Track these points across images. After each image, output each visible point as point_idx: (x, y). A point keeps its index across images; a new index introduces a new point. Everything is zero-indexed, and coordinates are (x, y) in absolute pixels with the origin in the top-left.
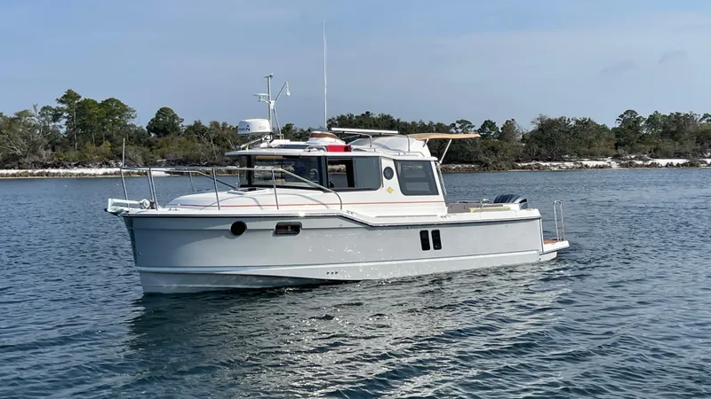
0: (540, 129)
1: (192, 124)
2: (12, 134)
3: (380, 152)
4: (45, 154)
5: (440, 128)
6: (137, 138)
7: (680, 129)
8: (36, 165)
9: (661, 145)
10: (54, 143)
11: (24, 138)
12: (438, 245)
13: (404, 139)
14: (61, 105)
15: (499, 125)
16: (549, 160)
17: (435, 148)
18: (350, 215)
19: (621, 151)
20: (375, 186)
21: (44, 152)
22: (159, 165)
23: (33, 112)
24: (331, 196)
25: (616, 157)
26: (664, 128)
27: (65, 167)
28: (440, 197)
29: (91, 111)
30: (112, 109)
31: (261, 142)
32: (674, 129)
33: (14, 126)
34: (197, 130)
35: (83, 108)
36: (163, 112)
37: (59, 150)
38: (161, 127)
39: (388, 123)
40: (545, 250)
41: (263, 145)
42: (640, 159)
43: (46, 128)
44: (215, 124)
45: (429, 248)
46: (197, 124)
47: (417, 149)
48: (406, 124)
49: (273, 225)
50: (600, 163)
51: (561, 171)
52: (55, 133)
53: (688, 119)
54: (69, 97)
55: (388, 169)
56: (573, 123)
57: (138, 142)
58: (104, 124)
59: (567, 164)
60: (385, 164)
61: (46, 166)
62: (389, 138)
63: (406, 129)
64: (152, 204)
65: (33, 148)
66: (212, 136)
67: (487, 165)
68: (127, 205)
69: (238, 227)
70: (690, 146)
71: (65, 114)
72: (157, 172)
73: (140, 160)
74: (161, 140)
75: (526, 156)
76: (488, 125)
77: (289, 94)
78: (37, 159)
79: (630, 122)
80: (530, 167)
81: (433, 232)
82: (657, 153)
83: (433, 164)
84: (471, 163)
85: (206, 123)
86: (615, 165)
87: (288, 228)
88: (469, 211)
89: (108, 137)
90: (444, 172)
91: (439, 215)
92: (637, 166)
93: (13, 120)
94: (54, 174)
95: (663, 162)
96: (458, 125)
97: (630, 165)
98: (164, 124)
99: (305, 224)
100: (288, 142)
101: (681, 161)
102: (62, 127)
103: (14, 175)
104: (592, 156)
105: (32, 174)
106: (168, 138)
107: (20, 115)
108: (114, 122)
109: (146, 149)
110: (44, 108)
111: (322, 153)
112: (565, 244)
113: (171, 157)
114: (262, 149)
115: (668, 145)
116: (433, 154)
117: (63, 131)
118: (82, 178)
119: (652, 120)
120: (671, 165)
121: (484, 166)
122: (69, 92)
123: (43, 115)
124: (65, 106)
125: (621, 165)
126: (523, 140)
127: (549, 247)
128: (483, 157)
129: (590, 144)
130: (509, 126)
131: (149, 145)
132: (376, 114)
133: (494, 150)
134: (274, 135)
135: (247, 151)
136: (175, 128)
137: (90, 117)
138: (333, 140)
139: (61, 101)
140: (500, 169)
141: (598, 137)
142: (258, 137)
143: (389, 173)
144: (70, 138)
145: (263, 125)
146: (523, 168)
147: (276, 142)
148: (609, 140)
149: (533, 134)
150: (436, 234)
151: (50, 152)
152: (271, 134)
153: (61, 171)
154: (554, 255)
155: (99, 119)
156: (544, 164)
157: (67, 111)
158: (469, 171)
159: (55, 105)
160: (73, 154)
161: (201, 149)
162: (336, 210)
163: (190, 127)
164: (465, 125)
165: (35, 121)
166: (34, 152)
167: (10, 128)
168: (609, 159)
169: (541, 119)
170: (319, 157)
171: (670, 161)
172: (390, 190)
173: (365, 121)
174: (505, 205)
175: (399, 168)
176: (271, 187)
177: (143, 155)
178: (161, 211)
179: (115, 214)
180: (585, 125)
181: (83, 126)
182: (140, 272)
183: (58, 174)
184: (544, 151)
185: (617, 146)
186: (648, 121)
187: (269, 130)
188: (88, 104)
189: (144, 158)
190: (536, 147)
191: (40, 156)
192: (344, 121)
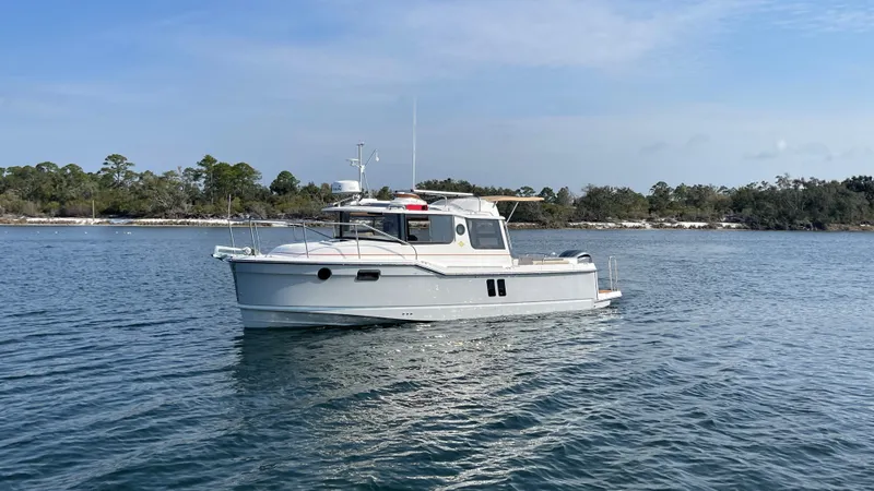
0: (589, 196)
1: (307, 185)
2: (160, 190)
3: (453, 212)
4: (187, 207)
5: (508, 193)
6: (262, 196)
7: (702, 198)
8: (179, 215)
9: (686, 211)
10: (194, 199)
11: (171, 193)
12: (502, 292)
13: (476, 200)
14: (200, 167)
15: (556, 192)
16: (596, 221)
17: (504, 209)
18: (424, 265)
19: (653, 214)
20: (448, 240)
21: (186, 206)
22: (279, 218)
23: (178, 172)
24: (408, 248)
25: (649, 220)
26: (689, 196)
27: (203, 218)
28: (507, 250)
29: (225, 173)
30: (242, 171)
31: (351, 200)
32: (696, 198)
33: (162, 183)
34: (311, 190)
35: (218, 170)
36: (284, 175)
37: (198, 204)
38: (282, 187)
39: (466, 188)
40: (600, 299)
41: (352, 203)
42: (669, 221)
43: (188, 186)
44: (326, 186)
45: (494, 295)
46: (311, 185)
47: (487, 209)
48: (480, 189)
49: (355, 272)
50: (637, 224)
51: (604, 229)
52: (195, 189)
53: (708, 189)
54: (207, 161)
55: (461, 226)
56: (615, 191)
57: (263, 199)
58: (235, 183)
59: (610, 224)
60: (458, 222)
61: (187, 217)
62: (464, 200)
63: (479, 193)
64: (253, 251)
65: (177, 201)
66: (323, 195)
67: (545, 224)
68: (233, 252)
69: (325, 273)
70: (709, 212)
71: (204, 175)
72: (276, 224)
73: (264, 214)
74: (281, 198)
75: (577, 217)
76: (546, 191)
77: (378, 159)
78: (180, 210)
79: (661, 191)
80: (580, 227)
81: (499, 281)
82: (681, 217)
83: (501, 223)
84: (532, 222)
85: (318, 185)
86: (648, 226)
87: (369, 274)
88: (532, 264)
89: (238, 194)
90: (510, 228)
91: (504, 266)
92: (666, 227)
93: (161, 178)
94: (194, 223)
95: (687, 224)
96: (522, 191)
97: (660, 226)
98: (284, 185)
99: (383, 271)
100: (375, 201)
101: (702, 224)
102: (201, 185)
103: (161, 223)
104: (631, 219)
105: (175, 223)
106: (288, 195)
107: (167, 174)
108: (244, 182)
109: (269, 205)
110: (187, 170)
111: (401, 211)
112: (618, 294)
113: (289, 211)
114: (352, 207)
115: (692, 211)
116: (501, 214)
117: (201, 188)
118: (216, 227)
119: (679, 191)
120: (694, 227)
121: (543, 225)
122: (208, 157)
123: (186, 175)
124: (204, 168)
125: (654, 227)
126: (574, 204)
127: (603, 296)
128: (542, 218)
129: (628, 208)
130: (563, 192)
131: (272, 201)
132: (456, 180)
133: (551, 211)
134: (363, 195)
135: (339, 208)
136: (293, 188)
137: (224, 177)
138: (415, 200)
139: (200, 164)
140: (556, 227)
141: (635, 203)
142: (350, 196)
143: (461, 229)
144: (208, 194)
145: (353, 186)
146: (574, 227)
147: (364, 201)
148: (643, 205)
149: (583, 200)
150: (501, 283)
151: (191, 205)
152: (360, 193)
153: (200, 221)
154: (608, 303)
155: (232, 180)
156: (590, 224)
157: (206, 172)
158: (529, 228)
159: (196, 167)
160: (209, 207)
161: (313, 205)
162: (411, 260)
163: (305, 188)
164: (528, 191)
165: (180, 179)
166: (178, 205)
167: (158, 185)
168: (643, 221)
169: (590, 187)
170: (399, 215)
171: (692, 224)
172: (462, 244)
173: (446, 185)
174: (565, 259)
175: (471, 226)
176: (354, 238)
177: (267, 210)
178: (260, 257)
179: (221, 259)
180: (625, 193)
181: (219, 185)
182: (242, 309)
183: (197, 223)
184: (590, 213)
185: (650, 211)
186: (676, 191)
187: (359, 190)
188: (223, 167)
189: (267, 212)
190: (585, 210)
191: (183, 209)
192: (429, 186)
